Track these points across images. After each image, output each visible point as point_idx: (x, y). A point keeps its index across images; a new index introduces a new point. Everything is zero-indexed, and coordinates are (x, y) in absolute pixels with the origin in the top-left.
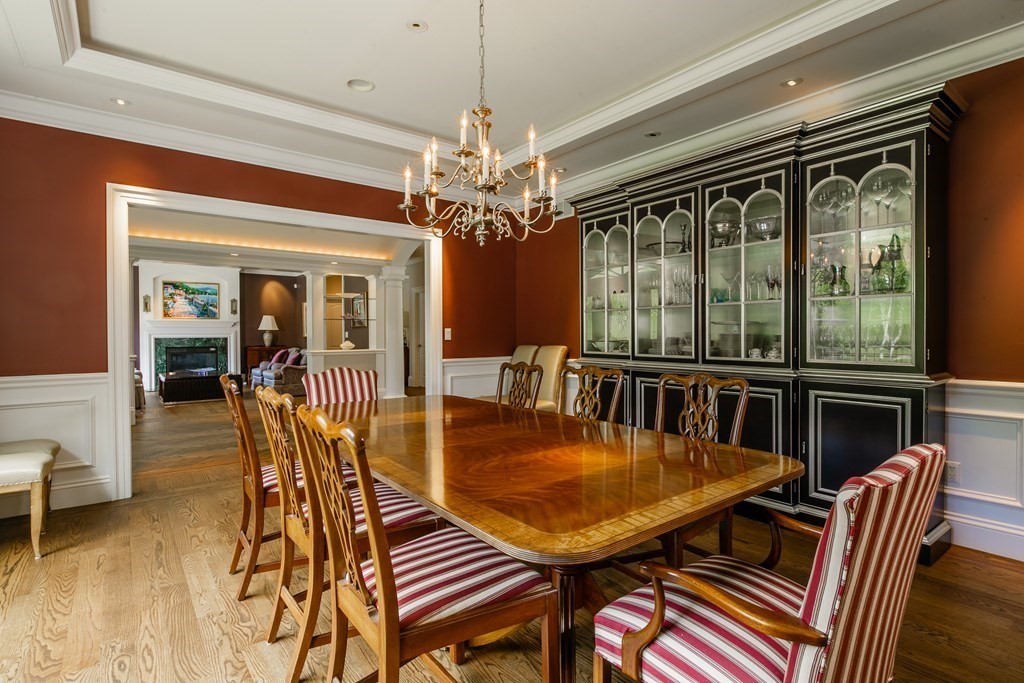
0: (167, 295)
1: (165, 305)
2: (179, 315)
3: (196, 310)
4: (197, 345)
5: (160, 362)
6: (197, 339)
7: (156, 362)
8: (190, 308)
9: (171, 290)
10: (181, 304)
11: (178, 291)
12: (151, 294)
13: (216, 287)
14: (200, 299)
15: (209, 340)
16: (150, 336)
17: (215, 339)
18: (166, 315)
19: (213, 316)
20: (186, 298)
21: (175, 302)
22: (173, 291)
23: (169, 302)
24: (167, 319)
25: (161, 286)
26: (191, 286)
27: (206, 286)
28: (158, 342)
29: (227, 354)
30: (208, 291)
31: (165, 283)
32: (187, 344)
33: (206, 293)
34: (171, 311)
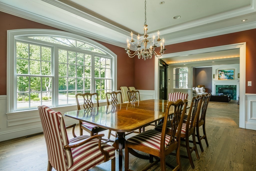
0: (219, 74)
1: (219, 76)
2: (222, 79)
3: (227, 77)
4: (227, 87)
5: (217, 91)
6: (227, 85)
7: (216, 91)
8: (225, 77)
9: (220, 72)
10: (223, 76)
11: (222, 72)
12: (215, 74)
13: (233, 70)
14: (229, 74)
15: (230, 86)
16: (214, 84)
17: (232, 85)
18: (219, 79)
19: (232, 79)
20: (224, 74)
21: (221, 75)
22: (221, 72)
23: (220, 75)
24: (219, 80)
25: (218, 71)
26: (226, 71)
27: (230, 70)
28: (216, 86)
29: (236, 90)
30: (231, 72)
31: (219, 71)
32: (224, 87)
33: (230, 72)
34: (220, 78)
